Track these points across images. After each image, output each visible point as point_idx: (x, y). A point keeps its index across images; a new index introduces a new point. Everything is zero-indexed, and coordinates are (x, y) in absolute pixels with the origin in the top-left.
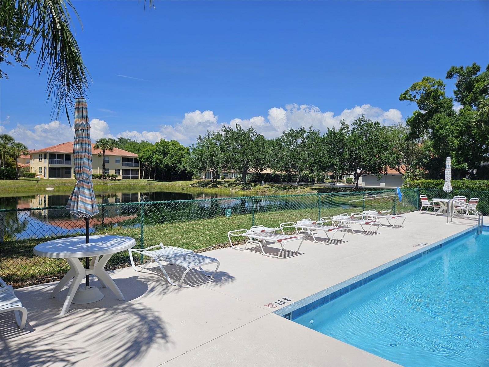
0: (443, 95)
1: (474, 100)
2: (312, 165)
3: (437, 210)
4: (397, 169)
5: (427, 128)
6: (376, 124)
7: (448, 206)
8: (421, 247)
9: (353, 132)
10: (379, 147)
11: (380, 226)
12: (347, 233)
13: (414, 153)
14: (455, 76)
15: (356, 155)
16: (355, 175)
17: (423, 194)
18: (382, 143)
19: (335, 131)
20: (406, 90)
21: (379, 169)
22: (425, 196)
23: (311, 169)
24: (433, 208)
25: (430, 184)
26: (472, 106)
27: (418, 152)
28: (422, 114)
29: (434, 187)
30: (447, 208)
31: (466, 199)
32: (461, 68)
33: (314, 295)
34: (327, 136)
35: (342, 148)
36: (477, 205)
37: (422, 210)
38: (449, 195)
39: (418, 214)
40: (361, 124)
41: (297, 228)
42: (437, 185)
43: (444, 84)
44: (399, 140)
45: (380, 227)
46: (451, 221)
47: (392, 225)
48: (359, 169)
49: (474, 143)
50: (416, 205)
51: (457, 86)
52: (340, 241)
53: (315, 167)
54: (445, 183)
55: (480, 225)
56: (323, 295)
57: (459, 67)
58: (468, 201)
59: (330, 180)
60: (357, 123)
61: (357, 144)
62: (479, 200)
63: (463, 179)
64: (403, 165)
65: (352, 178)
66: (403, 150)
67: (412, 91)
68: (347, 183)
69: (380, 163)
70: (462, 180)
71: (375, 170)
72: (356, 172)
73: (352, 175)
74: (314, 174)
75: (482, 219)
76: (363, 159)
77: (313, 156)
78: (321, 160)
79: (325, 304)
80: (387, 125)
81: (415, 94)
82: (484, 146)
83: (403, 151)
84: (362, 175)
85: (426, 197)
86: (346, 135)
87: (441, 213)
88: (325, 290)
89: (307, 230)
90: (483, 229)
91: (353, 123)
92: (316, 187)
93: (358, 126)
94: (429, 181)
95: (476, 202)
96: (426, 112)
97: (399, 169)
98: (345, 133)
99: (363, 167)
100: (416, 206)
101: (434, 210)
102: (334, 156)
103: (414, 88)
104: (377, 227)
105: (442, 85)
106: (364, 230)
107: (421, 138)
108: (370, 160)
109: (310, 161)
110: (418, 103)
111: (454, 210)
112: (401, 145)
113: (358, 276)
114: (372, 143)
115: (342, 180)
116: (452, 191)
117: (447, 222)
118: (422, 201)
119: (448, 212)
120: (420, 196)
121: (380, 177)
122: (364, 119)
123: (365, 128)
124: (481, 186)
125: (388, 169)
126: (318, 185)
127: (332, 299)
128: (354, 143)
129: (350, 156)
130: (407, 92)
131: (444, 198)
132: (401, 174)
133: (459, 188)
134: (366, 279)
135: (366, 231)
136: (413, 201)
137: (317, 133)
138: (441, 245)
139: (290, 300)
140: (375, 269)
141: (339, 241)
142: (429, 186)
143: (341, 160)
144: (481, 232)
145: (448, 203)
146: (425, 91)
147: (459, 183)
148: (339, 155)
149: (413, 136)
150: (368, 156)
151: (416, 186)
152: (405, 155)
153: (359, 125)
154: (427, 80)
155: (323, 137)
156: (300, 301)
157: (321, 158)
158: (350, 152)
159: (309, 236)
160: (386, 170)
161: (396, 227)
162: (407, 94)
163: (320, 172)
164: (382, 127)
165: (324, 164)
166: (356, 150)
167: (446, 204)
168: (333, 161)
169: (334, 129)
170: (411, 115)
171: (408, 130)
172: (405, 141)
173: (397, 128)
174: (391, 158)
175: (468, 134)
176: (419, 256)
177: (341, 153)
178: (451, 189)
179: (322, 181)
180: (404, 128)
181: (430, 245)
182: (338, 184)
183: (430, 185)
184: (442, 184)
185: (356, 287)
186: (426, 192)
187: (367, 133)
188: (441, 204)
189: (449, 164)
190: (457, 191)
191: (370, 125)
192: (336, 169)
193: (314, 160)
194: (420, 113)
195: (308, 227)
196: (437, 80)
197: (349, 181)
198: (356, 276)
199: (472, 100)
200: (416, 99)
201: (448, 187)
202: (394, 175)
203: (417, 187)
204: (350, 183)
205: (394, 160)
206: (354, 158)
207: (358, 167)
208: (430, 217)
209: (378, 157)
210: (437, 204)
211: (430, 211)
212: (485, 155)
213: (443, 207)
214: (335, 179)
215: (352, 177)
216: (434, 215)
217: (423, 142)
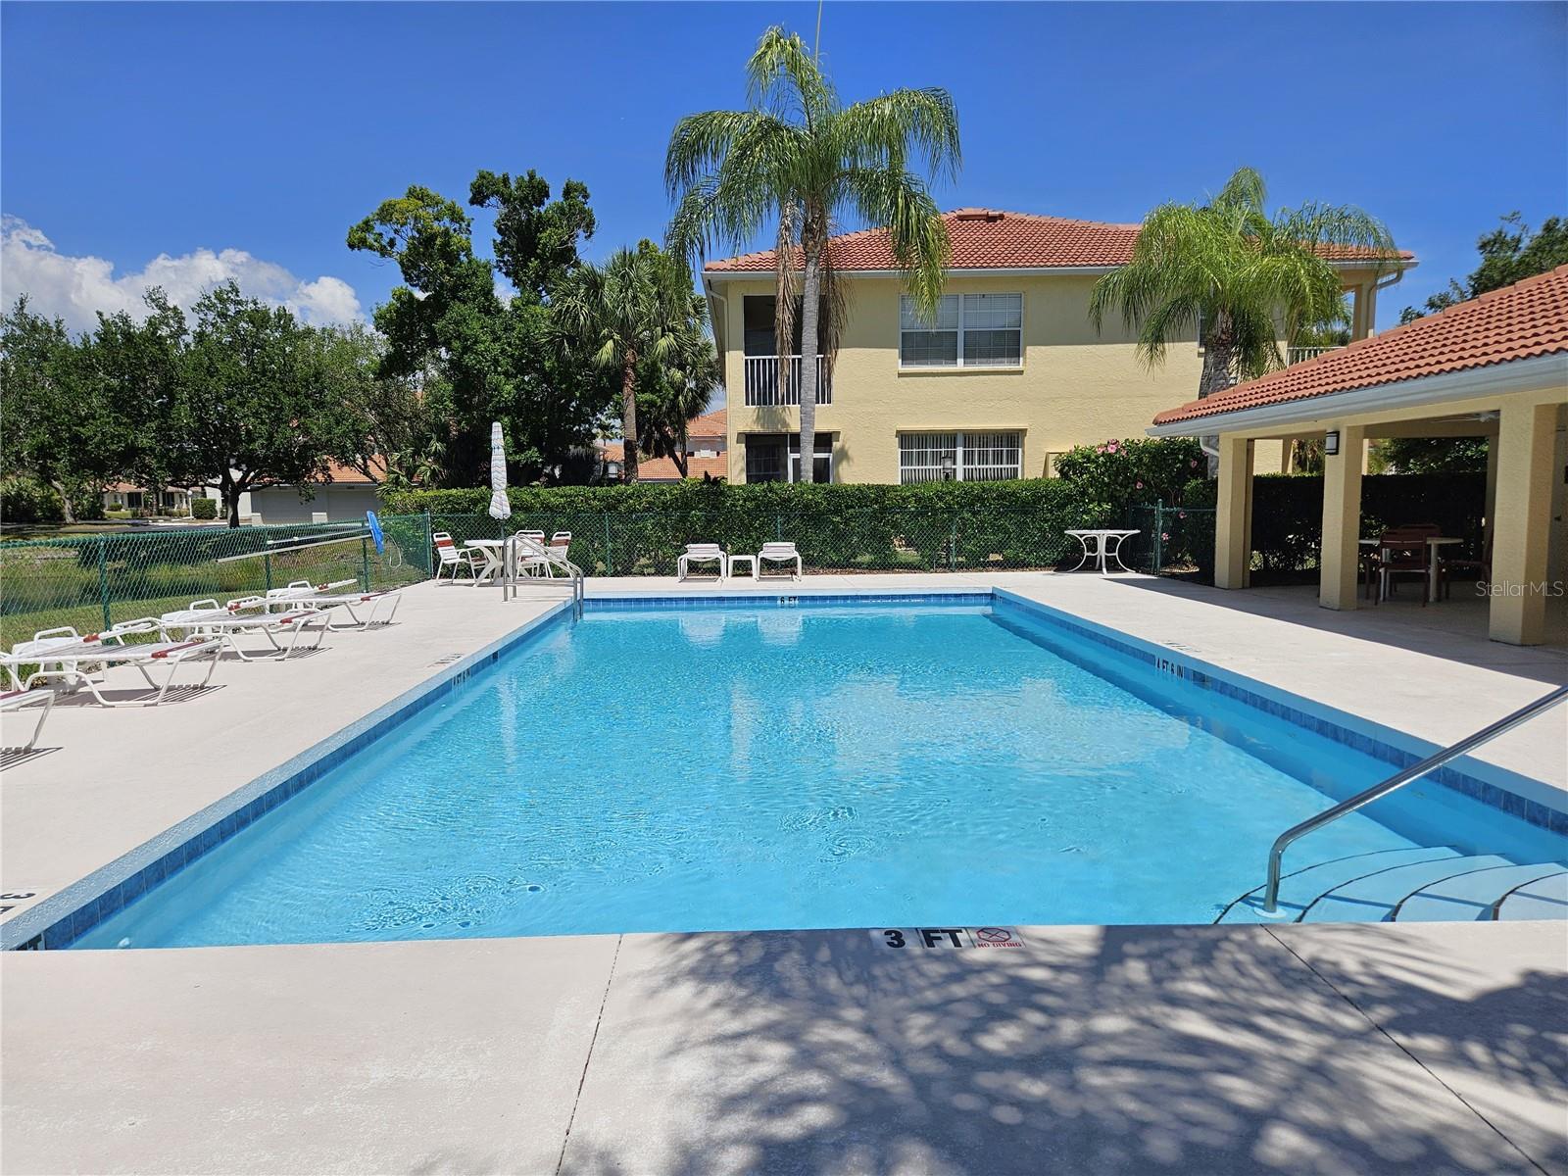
0: (468, 251)
1: (541, 278)
2: (43, 452)
3: (478, 573)
4: (359, 466)
5: (433, 343)
6: (279, 317)
7: (504, 558)
8: (447, 666)
9: (201, 337)
10: (297, 393)
11: (328, 629)
12: (220, 664)
13: (405, 419)
14: (493, 200)
15: (221, 417)
16: (222, 487)
17: (441, 531)
18: (306, 380)
19: (130, 327)
20: (364, 218)
21: (304, 466)
22: (445, 536)
23: (43, 467)
24: (470, 568)
25: (457, 501)
26: (540, 291)
27: (417, 416)
28: (418, 301)
29: (465, 511)
30: (502, 564)
31: (543, 536)
32: (506, 180)
33: (124, 856)
34: (98, 341)
35: (168, 389)
36: (569, 551)
37: (441, 575)
38: (505, 530)
39: (432, 588)
40: (228, 310)
41: (15, 668)
42: (475, 502)
43: (466, 216)
44: (359, 374)
45: (327, 634)
46: (515, 595)
47: (363, 624)
48: (237, 468)
49: (551, 395)
50: (425, 565)
51: (500, 231)
52: (200, 688)
53: (59, 460)
54: (491, 496)
55: (578, 598)
56: (158, 853)
57: (498, 175)
58: (547, 541)
59: (126, 512)
60: (214, 305)
61: (219, 379)
62: (573, 536)
63: (535, 483)
64: (376, 456)
65: (214, 501)
66: (374, 406)
67: (381, 224)
68: (198, 518)
69: (305, 447)
70: (532, 486)
71: (292, 467)
72: (227, 478)
73: (214, 486)
74: (58, 490)
75: (582, 583)
76: (248, 432)
77: (48, 418)
78: (81, 430)
79: (169, 878)
80: (315, 324)
81: (392, 235)
82: (574, 404)
83: (373, 412)
84: (249, 488)
85: (449, 538)
86: (177, 345)
87: (488, 581)
88: (165, 832)
89: (59, 667)
90: (585, 608)
91: (199, 305)
92: (74, 537)
93: (219, 316)
94: (453, 491)
95: (566, 542)
96: (427, 294)
97: (366, 466)
98: (170, 337)
99: (249, 461)
100: (423, 566)
101: (471, 572)
102: (139, 421)
103: (385, 214)
104: (319, 633)
105: (463, 220)
106: (276, 646)
107: (420, 375)
108: (271, 437)
109: (34, 436)
110: (402, 263)
111: (520, 566)
112: (365, 391)
113: (276, 769)
114: (273, 378)
115: (175, 509)
116: (511, 517)
117: (506, 600)
118: (439, 549)
119: (505, 575)
120: (435, 535)
121: (311, 492)
122: (238, 296)
123: (245, 326)
124: (573, 501)
125: (333, 465)
126: (81, 532)
127: (192, 858)
128: (212, 377)
129: (200, 419)
130: (367, 226)
131: (494, 538)
132: (375, 481)
133: (528, 509)
134: (300, 776)
135: (285, 650)
136: (414, 554)
137: (54, 329)
138: (495, 656)
139: (29, 895)
140: (326, 740)
141: (195, 688)
142: (454, 509)
143: (164, 434)
144: (581, 615)
145: (503, 548)
146: (419, 231)
147: (525, 495)
148: (157, 417)
149: (397, 364)
150: (263, 423)
151: (421, 508)
152: (381, 423)
153: (223, 315)
154: (418, 195)
155: (81, 347)
156: (72, 887)
157: (84, 426)
158: (199, 406)
159: (72, 693)
160: (325, 469)
161: (374, 626)
162: (368, 231)
163: (84, 479)
164: (301, 328)
165: (98, 447)
166: (219, 399)
167: (499, 552)
168: (136, 437)
169: (125, 320)
170: (386, 301)
171: (382, 345)
172: (376, 380)
173: (348, 337)
174: (338, 431)
175: (536, 370)
176: (444, 689)
177: (165, 411)
178: (508, 510)
179: (94, 514)
180: (370, 339)
181: (469, 657)
182: (161, 523)
183: (458, 504)
184: (486, 500)
185: (271, 806)
186: (445, 523)
187: (254, 346)
188: (487, 553)
189: (498, 441)
190: (524, 517)
191: (260, 319)
192: (149, 467)
193: (52, 434)
194: (411, 295)
195: (62, 658)
196: (448, 202)
197: (204, 511)
198: (271, 771)
199: (537, 276)
200: (395, 249)
201: (500, 506)
202: (353, 488)
203: (423, 512)
204: (206, 518)
205: (345, 434)
206: (215, 426)
207: (233, 461)
208: (460, 591)
209: (298, 427)
210: (478, 554)
211: (463, 577)
212: (577, 427)
213: (494, 563)
214: (146, 507)
215: (212, 498)
216: (472, 585)
217: (428, 384)
